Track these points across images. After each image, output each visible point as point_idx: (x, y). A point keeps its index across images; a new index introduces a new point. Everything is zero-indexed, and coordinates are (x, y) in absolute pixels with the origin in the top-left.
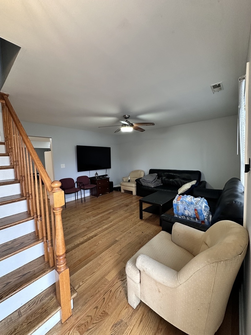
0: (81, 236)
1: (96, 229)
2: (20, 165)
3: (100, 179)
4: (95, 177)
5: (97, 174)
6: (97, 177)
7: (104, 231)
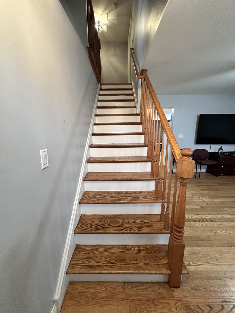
0: (193, 213)
1: (214, 213)
2: (150, 132)
3: (225, 155)
4: (218, 153)
5: (221, 149)
6: (220, 152)
7: (225, 221)
